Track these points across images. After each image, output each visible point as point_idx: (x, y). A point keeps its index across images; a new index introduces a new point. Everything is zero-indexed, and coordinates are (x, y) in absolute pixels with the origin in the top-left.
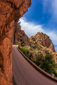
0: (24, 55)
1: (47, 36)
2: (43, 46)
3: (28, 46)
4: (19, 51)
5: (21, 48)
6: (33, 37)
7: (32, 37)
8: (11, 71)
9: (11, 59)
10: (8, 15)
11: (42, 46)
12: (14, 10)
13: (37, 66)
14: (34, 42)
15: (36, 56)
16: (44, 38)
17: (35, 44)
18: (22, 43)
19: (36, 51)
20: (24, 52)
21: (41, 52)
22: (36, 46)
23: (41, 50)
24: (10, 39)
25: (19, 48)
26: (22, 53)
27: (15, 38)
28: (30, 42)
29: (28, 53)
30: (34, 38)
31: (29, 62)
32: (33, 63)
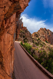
0: (26, 51)
1: (51, 31)
2: (47, 42)
3: (30, 42)
4: (22, 47)
5: (24, 44)
6: (36, 33)
7: (34, 33)
8: (12, 67)
9: (13, 56)
10: (7, 8)
11: (45, 42)
12: (13, 3)
13: (39, 64)
14: (37, 38)
15: (39, 52)
16: (47, 34)
17: (38, 41)
18: (25, 39)
19: (39, 48)
20: (26, 48)
21: (44, 49)
22: (39, 43)
23: (45, 47)
24: (12, 35)
25: (22, 44)
26: (24, 49)
27: (17, 35)
28: (33, 38)
29: (30, 49)
30: (37, 35)
31: (31, 59)
32: (35, 60)
